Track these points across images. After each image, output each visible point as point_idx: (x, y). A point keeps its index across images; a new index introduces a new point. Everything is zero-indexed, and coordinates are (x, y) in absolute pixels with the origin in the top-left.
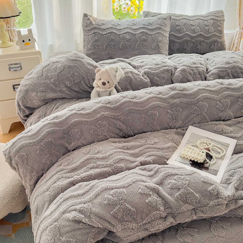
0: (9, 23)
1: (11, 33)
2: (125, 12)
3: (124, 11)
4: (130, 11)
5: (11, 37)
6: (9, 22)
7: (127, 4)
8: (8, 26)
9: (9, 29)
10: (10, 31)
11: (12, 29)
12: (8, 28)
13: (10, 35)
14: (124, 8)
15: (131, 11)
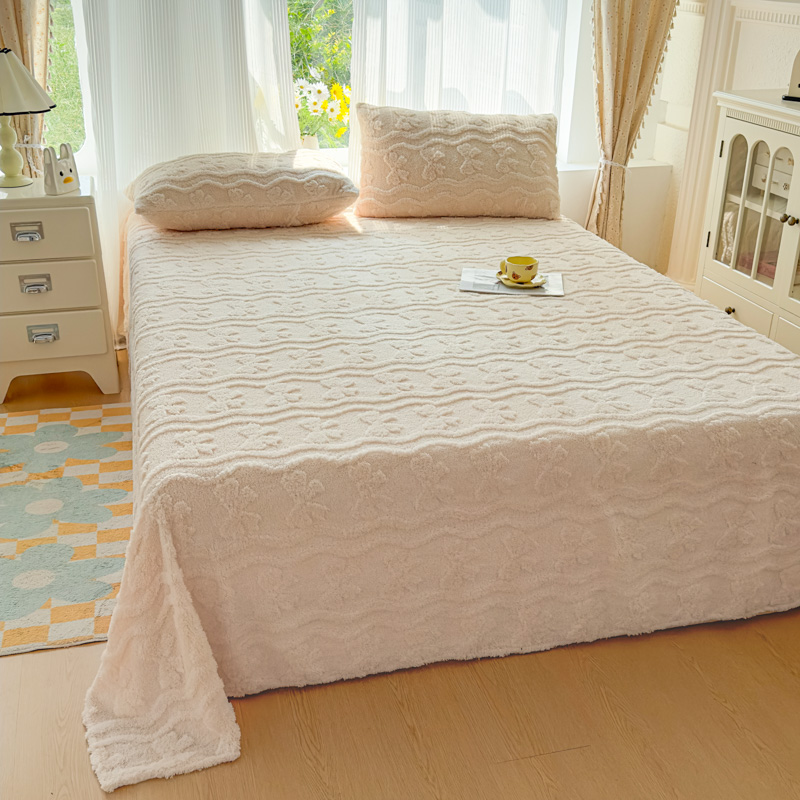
0: (30, 133)
1: (33, 157)
2: (314, 114)
3: (315, 111)
4: (328, 111)
5: (33, 168)
6: (29, 129)
7: (319, 92)
8: (26, 139)
9: (29, 146)
10: (30, 151)
11: (36, 146)
12: (26, 145)
13: (31, 161)
14: (315, 104)
15: (332, 110)
